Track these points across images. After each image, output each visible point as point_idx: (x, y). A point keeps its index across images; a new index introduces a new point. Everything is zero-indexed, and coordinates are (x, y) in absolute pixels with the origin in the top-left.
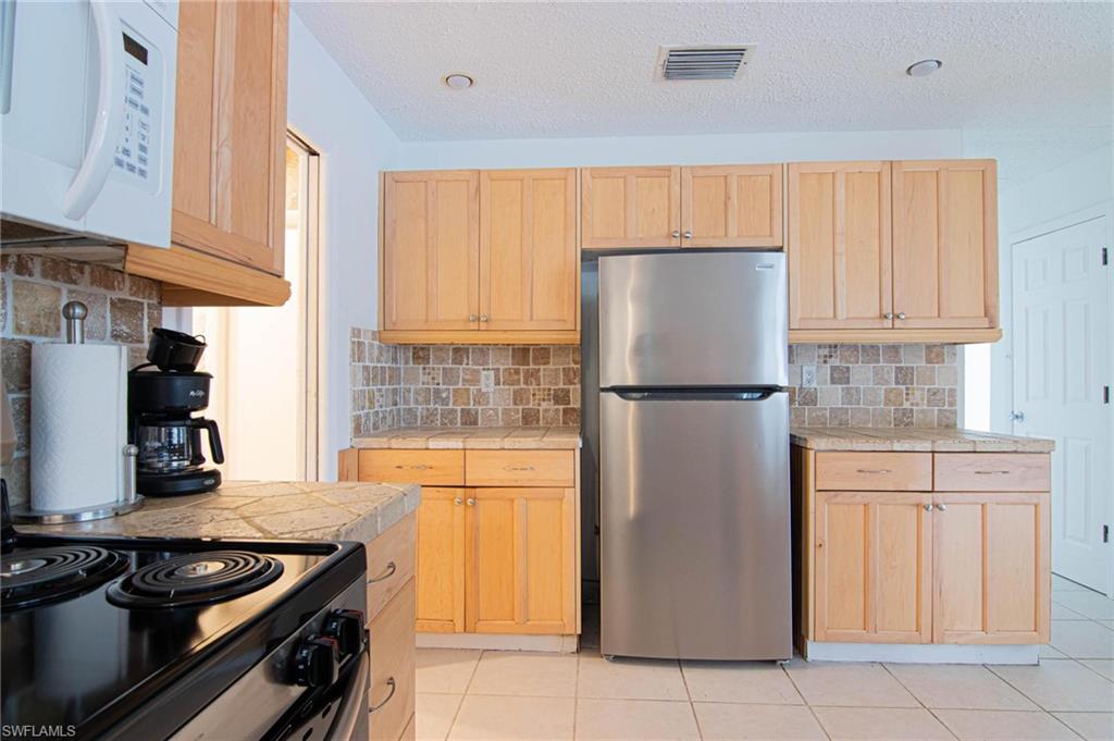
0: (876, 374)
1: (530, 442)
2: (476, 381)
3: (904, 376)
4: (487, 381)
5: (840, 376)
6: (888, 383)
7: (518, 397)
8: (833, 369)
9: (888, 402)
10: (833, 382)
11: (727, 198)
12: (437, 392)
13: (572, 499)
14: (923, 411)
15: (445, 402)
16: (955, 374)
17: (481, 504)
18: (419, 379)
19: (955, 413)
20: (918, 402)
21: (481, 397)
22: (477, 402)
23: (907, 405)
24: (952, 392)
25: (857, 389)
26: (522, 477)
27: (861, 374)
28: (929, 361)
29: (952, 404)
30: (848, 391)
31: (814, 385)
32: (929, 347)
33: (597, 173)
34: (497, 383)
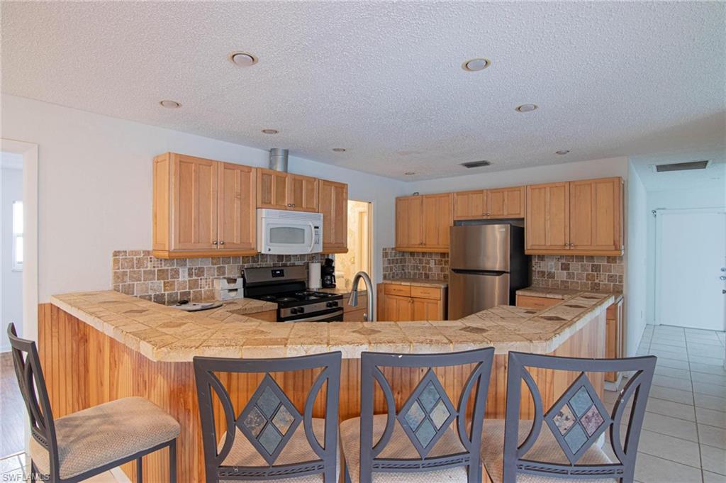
0: (582, 266)
1: (427, 285)
2: (429, 263)
3: (596, 268)
4: (432, 264)
5: (565, 267)
6: (587, 271)
7: (442, 270)
8: (562, 264)
9: (587, 279)
10: (562, 269)
11: (504, 200)
12: (417, 267)
13: (441, 304)
14: (605, 284)
15: (420, 270)
16: (622, 268)
17: (416, 303)
19: (622, 286)
20: (603, 280)
21: (430, 269)
22: (429, 271)
23: (597, 281)
24: (621, 277)
25: (573, 273)
26: (427, 296)
27: (575, 267)
28: (608, 262)
29: (620, 282)
30: (569, 274)
31: (553, 270)
32: (609, 257)
33: (458, 194)
34: (435, 264)
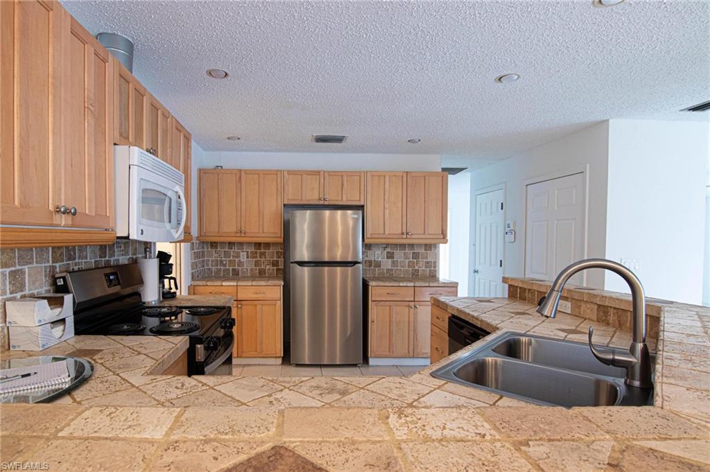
0: (405, 255)
1: (263, 283)
2: (238, 256)
3: (416, 256)
4: (243, 257)
5: (390, 256)
6: (409, 259)
7: (257, 264)
8: (388, 253)
9: (409, 266)
10: (387, 258)
11: (343, 185)
12: (221, 261)
13: (280, 304)
14: (423, 270)
15: (225, 265)
16: (436, 255)
17: (244, 307)
18: (213, 256)
19: (436, 271)
20: (421, 267)
21: (241, 264)
22: (239, 266)
23: (416, 268)
24: (435, 262)
25: (397, 261)
26: (260, 296)
27: (399, 255)
28: (425, 250)
29: (435, 267)
30: (393, 262)
31: (380, 259)
32: (426, 245)
34: (248, 257)
